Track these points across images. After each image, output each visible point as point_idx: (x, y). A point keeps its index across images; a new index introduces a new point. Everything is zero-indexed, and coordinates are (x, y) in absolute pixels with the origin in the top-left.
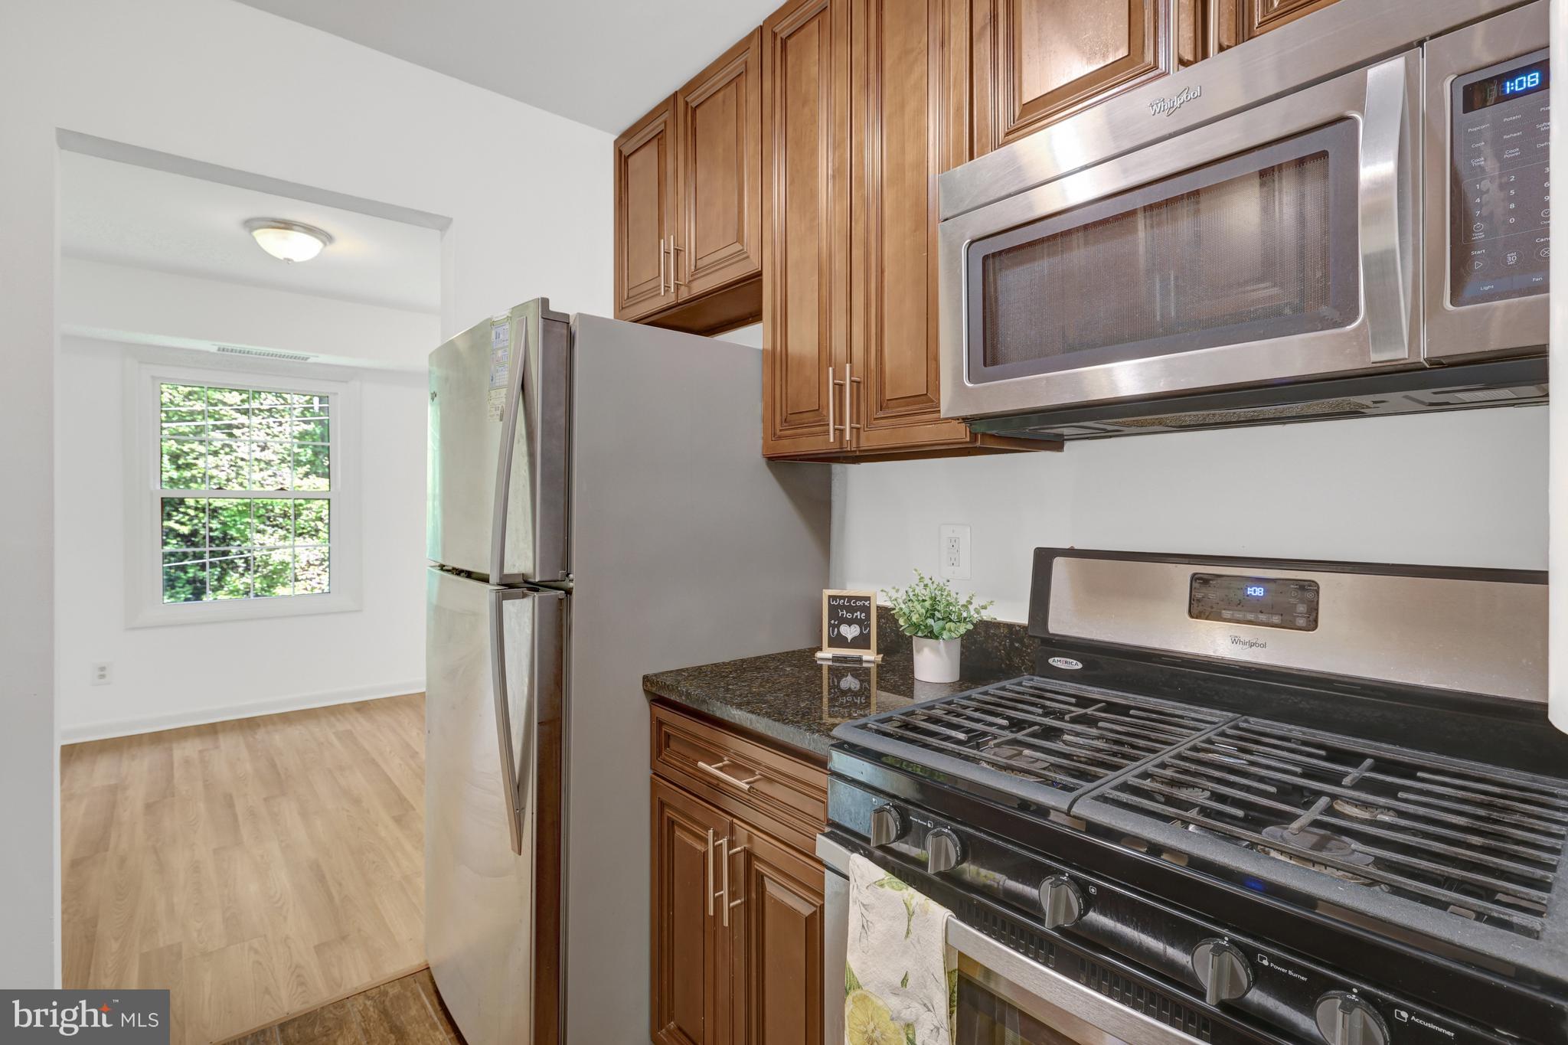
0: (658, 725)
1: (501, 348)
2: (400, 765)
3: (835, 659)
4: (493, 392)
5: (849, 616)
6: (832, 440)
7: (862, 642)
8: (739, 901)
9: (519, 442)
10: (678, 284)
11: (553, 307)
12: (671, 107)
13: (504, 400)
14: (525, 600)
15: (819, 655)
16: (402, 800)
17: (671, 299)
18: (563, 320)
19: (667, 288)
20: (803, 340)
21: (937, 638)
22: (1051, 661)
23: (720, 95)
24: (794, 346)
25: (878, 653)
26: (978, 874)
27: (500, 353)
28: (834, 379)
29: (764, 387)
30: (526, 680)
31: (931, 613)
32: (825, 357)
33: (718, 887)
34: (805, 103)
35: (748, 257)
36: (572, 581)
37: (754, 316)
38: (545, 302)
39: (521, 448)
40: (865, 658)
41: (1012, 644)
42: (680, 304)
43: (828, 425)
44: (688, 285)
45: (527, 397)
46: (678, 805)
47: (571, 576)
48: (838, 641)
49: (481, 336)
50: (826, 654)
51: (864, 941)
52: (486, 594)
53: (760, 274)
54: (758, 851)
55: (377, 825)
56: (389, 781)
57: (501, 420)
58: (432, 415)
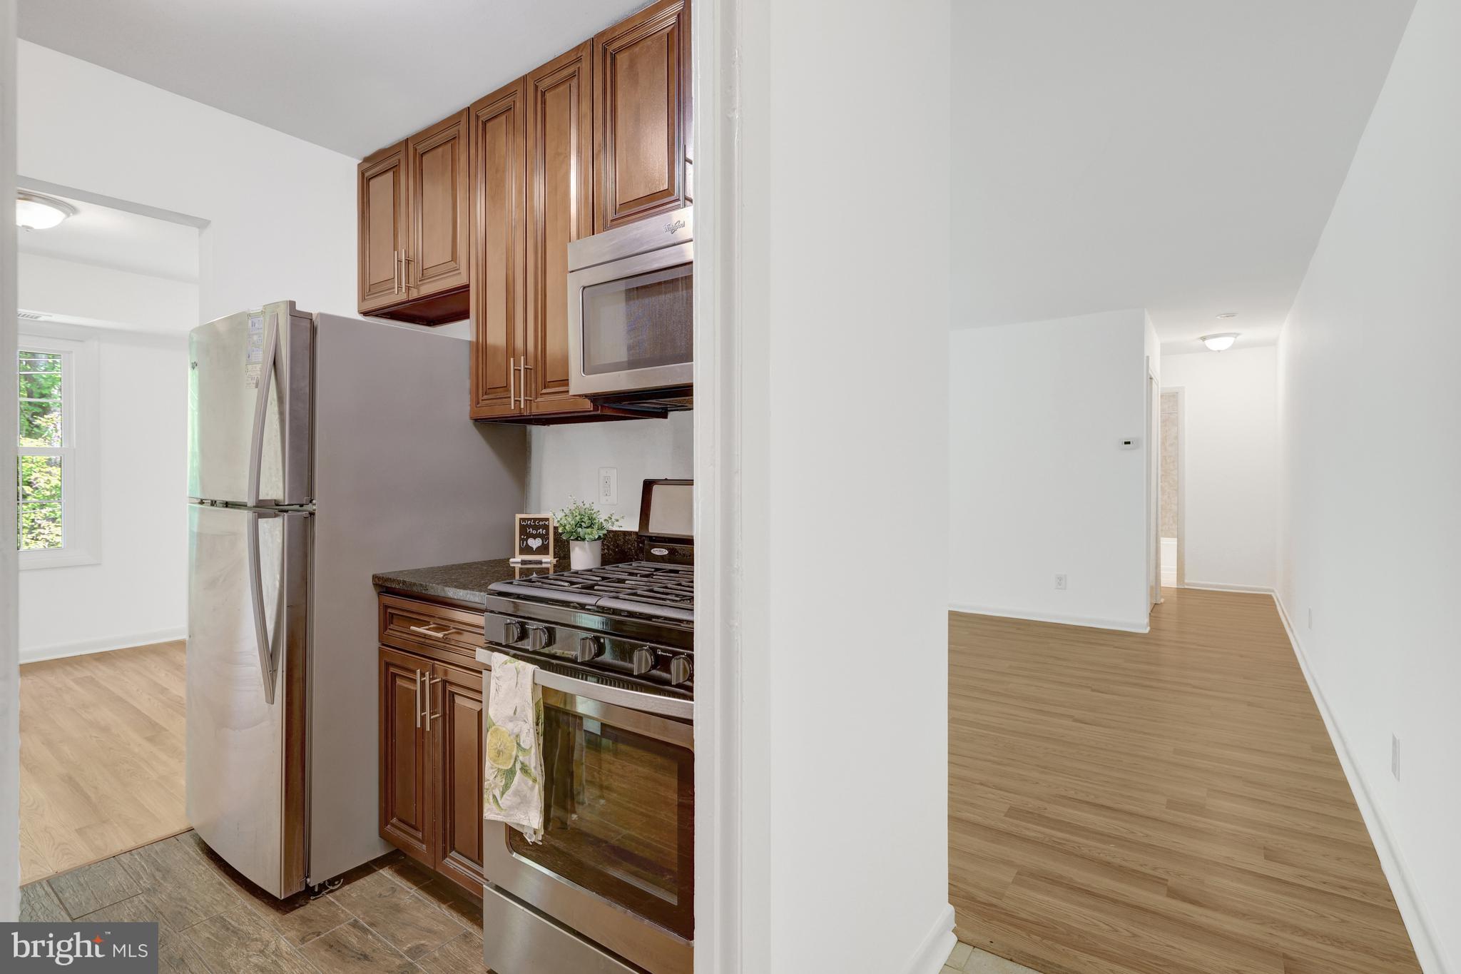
0: (384, 608)
1: (256, 334)
2: (149, 699)
3: (523, 562)
4: (250, 367)
5: (534, 532)
6: (513, 408)
7: (543, 550)
8: (438, 715)
9: (271, 404)
10: (409, 287)
11: (298, 308)
12: (403, 148)
13: (259, 372)
14: (276, 519)
15: (511, 560)
16: (154, 725)
17: (402, 297)
18: (308, 317)
19: (400, 287)
20: (496, 336)
21: (584, 539)
22: (652, 551)
23: (440, 150)
24: (490, 340)
25: (554, 558)
26: (563, 653)
27: (255, 338)
28: (514, 366)
29: (471, 368)
30: (278, 577)
31: (579, 525)
32: (510, 350)
33: (423, 709)
34: (497, 171)
35: (460, 273)
36: (315, 505)
37: (463, 315)
38: (292, 304)
39: (273, 408)
40: (544, 560)
41: (638, 545)
42: (411, 301)
43: (510, 397)
44: (417, 287)
45: (278, 371)
46: (398, 662)
47: (314, 501)
48: (526, 550)
49: (239, 323)
50: (517, 560)
51: (497, 698)
52: (245, 516)
53: (468, 286)
54: (450, 678)
55: (129, 745)
56: (138, 712)
57: (257, 387)
58: (192, 377)
